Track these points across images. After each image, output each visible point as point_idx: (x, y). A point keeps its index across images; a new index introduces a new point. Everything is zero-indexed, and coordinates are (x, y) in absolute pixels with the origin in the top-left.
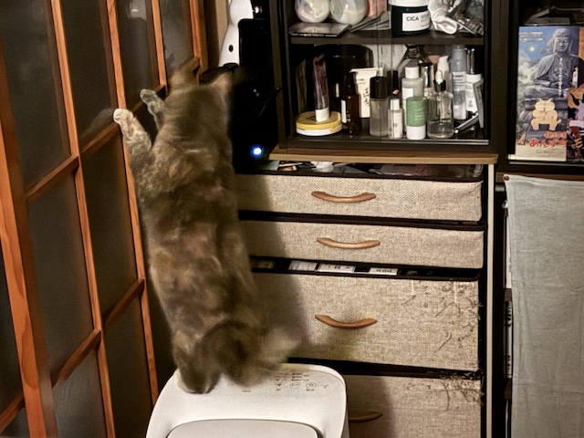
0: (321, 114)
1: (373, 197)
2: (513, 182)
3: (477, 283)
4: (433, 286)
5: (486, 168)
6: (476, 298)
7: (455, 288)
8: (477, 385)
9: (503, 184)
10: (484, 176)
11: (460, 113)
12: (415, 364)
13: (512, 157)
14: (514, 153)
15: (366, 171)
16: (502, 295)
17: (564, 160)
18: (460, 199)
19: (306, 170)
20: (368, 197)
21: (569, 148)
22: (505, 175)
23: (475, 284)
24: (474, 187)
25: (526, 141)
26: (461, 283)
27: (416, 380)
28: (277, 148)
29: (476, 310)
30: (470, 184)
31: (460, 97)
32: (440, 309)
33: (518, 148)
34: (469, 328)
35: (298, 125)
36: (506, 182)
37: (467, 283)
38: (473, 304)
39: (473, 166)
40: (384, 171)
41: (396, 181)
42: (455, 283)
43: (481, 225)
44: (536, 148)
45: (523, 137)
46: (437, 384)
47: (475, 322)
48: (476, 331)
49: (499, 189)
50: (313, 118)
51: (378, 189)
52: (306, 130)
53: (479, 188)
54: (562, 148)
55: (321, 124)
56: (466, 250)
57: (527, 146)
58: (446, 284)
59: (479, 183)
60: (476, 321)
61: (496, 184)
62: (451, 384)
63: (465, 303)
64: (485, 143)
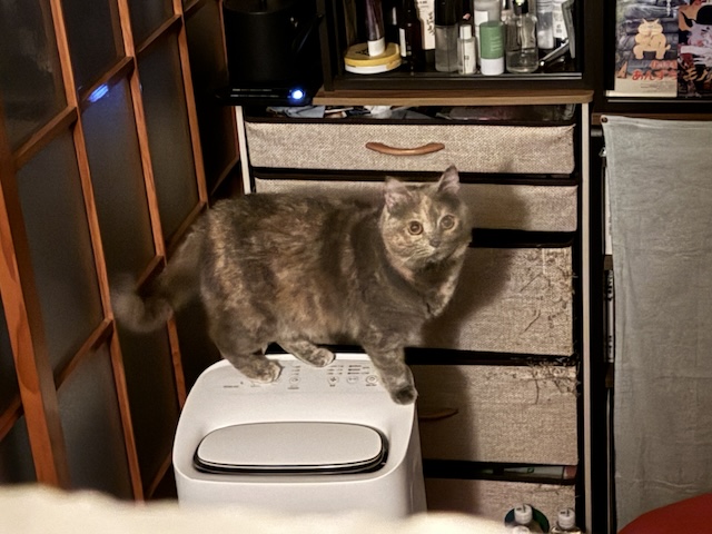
0: (375, 47)
1: (442, 147)
2: (612, 125)
3: (570, 249)
4: (517, 254)
5: (579, 108)
6: (569, 268)
7: (543, 256)
8: (572, 372)
9: (600, 128)
10: (576, 120)
11: (546, 40)
12: (497, 349)
13: (610, 94)
14: (612, 88)
15: (432, 116)
16: (601, 264)
17: (674, 95)
18: (545, 147)
19: (358, 117)
20: (436, 148)
21: (680, 80)
22: (603, 116)
23: (567, 251)
24: (565, 132)
25: (627, 74)
26: (551, 250)
27: (497, 369)
28: (322, 90)
29: (569, 282)
30: (560, 128)
31: (546, 21)
32: (526, 282)
33: (618, 82)
34: (561, 304)
35: (348, 61)
36: (603, 124)
37: (559, 250)
38: (565, 275)
39: (563, 107)
40: (454, 116)
41: (469, 127)
42: (543, 250)
43: (574, 179)
44: (640, 81)
45: (624, 68)
46: (523, 373)
47: (568, 297)
48: (569, 308)
49: (594, 133)
50: (365, 52)
51: (446, 138)
52: (358, 67)
53: (571, 133)
54: (672, 80)
55: (374, 59)
56: (556, 210)
57: (629, 79)
58: (533, 252)
59: (571, 127)
60: (570, 294)
61: (592, 127)
62: (540, 372)
63: (555, 275)
64: (577, 77)
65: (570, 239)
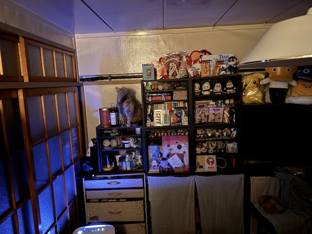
0: (108, 166)
1: (120, 183)
2: (149, 178)
4: (134, 202)
6: (143, 204)
8: (144, 224)
10: (143, 177)
11: (138, 163)
12: (130, 221)
13: (149, 172)
15: (119, 178)
16: (148, 203)
17: (159, 172)
18: (138, 182)
19: (106, 178)
21: (160, 170)
23: (142, 201)
24: (141, 179)
26: (140, 201)
27: (131, 225)
29: (143, 207)
31: (137, 160)
32: (135, 208)
39: (141, 175)
40: (122, 177)
41: (125, 179)
42: (138, 201)
43: (143, 188)
45: (151, 168)
46: (136, 225)
49: (146, 180)
51: (121, 181)
52: (105, 169)
54: (158, 170)
55: (109, 168)
56: (140, 193)
58: (136, 202)
60: (143, 209)
61: (146, 178)
62: (138, 225)
63: (141, 206)
64: (143, 170)
65: (142, 199)
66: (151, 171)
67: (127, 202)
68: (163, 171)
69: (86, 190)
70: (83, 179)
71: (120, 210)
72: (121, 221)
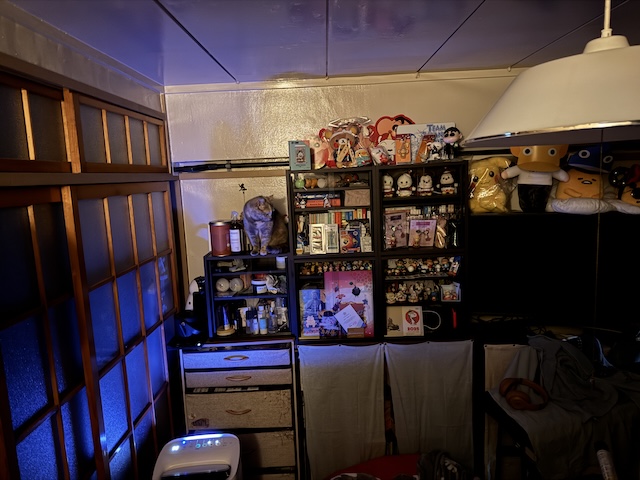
0: (227, 327)
1: (248, 358)
2: (301, 348)
4: (273, 393)
6: (290, 396)
7: (281, 393)
8: (292, 433)
9: (297, 349)
10: (290, 347)
11: (280, 322)
12: (267, 426)
13: (300, 338)
15: (246, 348)
16: (300, 394)
17: (319, 338)
18: (282, 356)
19: (222, 350)
20: (246, 358)
21: (320, 333)
22: (298, 346)
23: (289, 390)
24: (287, 351)
25: (305, 332)
26: (284, 391)
27: (268, 434)
28: (208, 342)
29: (290, 401)
31: (280, 316)
32: (276, 403)
33: (302, 335)
34: (287, 409)
35: (218, 332)
37: (286, 390)
38: (289, 399)
39: (286, 343)
41: (257, 351)
42: (281, 391)
43: (290, 366)
44: (309, 334)
45: (304, 330)
46: (276, 434)
48: (290, 410)
49: (296, 351)
50: (223, 329)
51: (250, 355)
52: (222, 334)
54: (318, 334)
55: (227, 330)
56: (285, 377)
58: (278, 392)
59: (289, 349)
60: (290, 405)
61: (295, 349)
62: (282, 434)
63: (286, 399)
64: (289, 333)
65: (289, 386)
66: (305, 335)
67: (261, 393)
68: (326, 335)
69: (186, 371)
70: (181, 351)
71: (247, 408)
72: (250, 426)
